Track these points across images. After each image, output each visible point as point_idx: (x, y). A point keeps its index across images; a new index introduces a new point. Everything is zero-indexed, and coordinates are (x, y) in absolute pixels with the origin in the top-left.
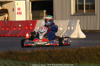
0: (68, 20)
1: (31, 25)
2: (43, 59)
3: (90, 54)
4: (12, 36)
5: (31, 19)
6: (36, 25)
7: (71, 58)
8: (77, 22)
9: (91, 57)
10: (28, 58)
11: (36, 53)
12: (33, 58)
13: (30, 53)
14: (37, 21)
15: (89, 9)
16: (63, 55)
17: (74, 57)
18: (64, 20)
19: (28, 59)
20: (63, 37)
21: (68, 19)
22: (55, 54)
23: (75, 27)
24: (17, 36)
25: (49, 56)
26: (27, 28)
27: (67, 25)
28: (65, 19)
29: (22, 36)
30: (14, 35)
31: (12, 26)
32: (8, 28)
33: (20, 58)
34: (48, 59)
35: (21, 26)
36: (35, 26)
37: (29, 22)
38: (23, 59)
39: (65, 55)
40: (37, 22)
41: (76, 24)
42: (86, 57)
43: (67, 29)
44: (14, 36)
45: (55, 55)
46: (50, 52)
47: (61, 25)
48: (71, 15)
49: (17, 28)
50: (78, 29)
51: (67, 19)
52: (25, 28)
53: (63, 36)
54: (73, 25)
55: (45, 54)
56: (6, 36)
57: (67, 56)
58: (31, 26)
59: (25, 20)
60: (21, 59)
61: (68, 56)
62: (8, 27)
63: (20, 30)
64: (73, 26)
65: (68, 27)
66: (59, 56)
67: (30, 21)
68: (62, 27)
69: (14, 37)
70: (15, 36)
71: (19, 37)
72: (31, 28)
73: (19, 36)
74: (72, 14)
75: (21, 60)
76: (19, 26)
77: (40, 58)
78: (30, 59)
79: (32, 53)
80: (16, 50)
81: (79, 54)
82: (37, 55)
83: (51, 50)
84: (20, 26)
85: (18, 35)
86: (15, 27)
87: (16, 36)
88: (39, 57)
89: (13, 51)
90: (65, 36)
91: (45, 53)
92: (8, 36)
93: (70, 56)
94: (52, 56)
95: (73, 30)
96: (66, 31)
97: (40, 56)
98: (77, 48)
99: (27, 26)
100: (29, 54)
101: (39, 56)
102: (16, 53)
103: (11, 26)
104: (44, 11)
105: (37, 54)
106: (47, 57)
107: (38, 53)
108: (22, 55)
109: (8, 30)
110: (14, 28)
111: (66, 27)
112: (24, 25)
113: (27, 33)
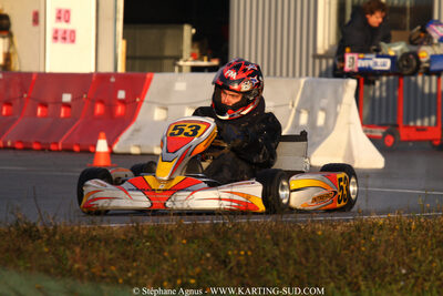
0: (303, 81)
1: (121, 95)
2: (187, 269)
3: (410, 251)
4: (27, 149)
5: (121, 69)
6: (146, 99)
7: (322, 269)
8: (344, 91)
9: (416, 266)
10: (111, 262)
11: (149, 238)
12: (134, 261)
13: (123, 237)
14: (148, 76)
15: (404, 29)
16: (281, 252)
17: (334, 262)
18: (281, 75)
19: (113, 268)
21: (300, 75)
22: (242, 245)
23: (332, 116)
24: (53, 147)
25: (213, 255)
26: (99, 109)
27: (296, 105)
28: (288, 75)
29: (76, 149)
30: (38, 143)
31: (28, 98)
32: (10, 108)
33: (75, 261)
34: (210, 268)
35: (73, 100)
36: (142, 101)
37: (113, 80)
38: (89, 264)
39: (293, 253)
40: (151, 79)
41: (338, 101)
42: (393, 266)
43: (296, 125)
44: (35, 146)
45: (242, 253)
46: (218, 234)
48: (316, 56)
49: (50, 106)
50: (349, 123)
51: (294, 75)
52: (93, 108)
54: (324, 102)
55: (194, 246)
57: (304, 261)
58: (122, 101)
59: (93, 70)
60: (76, 266)
61: (307, 259)
62: (8, 104)
63: (65, 117)
64: (323, 109)
65: (298, 112)
66: (264, 256)
67: (116, 74)
69: (37, 150)
70: (43, 150)
71: (58, 151)
72: (120, 110)
73: (60, 147)
74: (320, 51)
75: (78, 269)
76: (61, 97)
77: (173, 266)
78: (121, 269)
79: (131, 235)
80: (53, 218)
81: (359, 249)
82: (157, 245)
83: (224, 224)
84: (67, 98)
85: (56, 143)
86: (44, 105)
87: (45, 149)
88: (165, 259)
89: (39, 226)
91: (196, 237)
92: (6, 148)
93: (318, 257)
94: (227, 256)
95: (321, 128)
97: (170, 252)
98: (348, 221)
99: (102, 102)
100: (116, 242)
101: (166, 254)
102: (55, 233)
103: (22, 97)
104: (182, 30)
105: (156, 241)
106: (202, 262)
107: (159, 239)
108: (82, 248)
109: (8, 115)
110: (39, 110)
111: (290, 111)
112: (85, 96)
113: (102, 135)
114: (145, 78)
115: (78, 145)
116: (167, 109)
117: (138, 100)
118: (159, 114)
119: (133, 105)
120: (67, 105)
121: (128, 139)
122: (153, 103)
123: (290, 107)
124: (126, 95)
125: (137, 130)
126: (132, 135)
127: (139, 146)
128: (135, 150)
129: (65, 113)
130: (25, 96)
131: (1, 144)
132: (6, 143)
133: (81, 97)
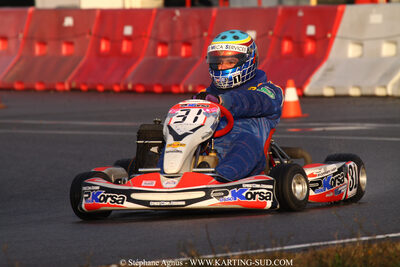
1: (311, 30)
6: (340, 33)
14: (339, 9)
26: (287, 46)
31: (209, 36)
32: (188, 48)
35: (258, 37)
36: (334, 37)
37: (300, 14)
40: (342, 13)
52: (280, 47)
56: (180, 94)
58: (312, 38)
62: (187, 43)
67: (307, 8)
72: (310, 47)
99: (289, 38)
103: (201, 36)
109: (187, 56)
112: (271, 33)
113: (291, 82)
114: (336, 11)
116: (361, 45)
117: (329, 35)
118: (353, 51)
119: (324, 42)
121: (321, 80)
122: (347, 38)
124: (317, 30)
125: (330, 70)
126: (324, 75)
127: (333, 88)
128: (328, 92)
130: (206, 34)
131: (182, 89)
132: (186, 88)
133: (267, 34)
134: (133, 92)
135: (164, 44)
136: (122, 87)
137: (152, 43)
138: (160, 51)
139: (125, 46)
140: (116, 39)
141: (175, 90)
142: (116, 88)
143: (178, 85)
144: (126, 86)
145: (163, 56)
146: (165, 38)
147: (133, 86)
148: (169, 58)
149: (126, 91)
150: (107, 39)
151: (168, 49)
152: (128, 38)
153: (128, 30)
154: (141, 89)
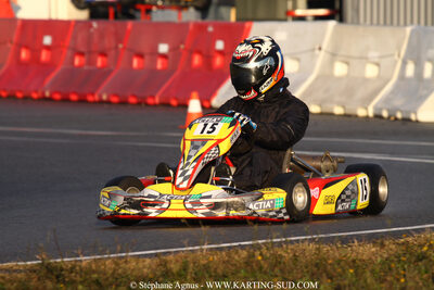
0: (409, 29)
1: (220, 45)
4: (123, 103)
14: (247, 25)
20: (378, 113)
24: (150, 101)
26: (197, 60)
27: (403, 53)
29: (174, 102)
30: (134, 96)
31: (124, 48)
32: (105, 59)
35: (170, 50)
37: (211, 29)
40: (249, 30)
43: (402, 77)
44: (133, 100)
47: (373, 55)
49: (147, 58)
52: (190, 60)
53: (381, 109)
54: (431, 53)
56: (95, 102)
58: (220, 52)
62: (103, 54)
63: (162, 69)
64: (430, 60)
65: (404, 63)
67: (215, 23)
68: (378, 64)
69: (132, 104)
70: (139, 103)
71: (155, 105)
72: (218, 61)
73: (157, 100)
76: (157, 48)
84: (163, 48)
85: (153, 97)
86: (140, 56)
87: (142, 103)
90: (388, 110)
92: (101, 102)
95: (428, 81)
96: (397, 87)
99: (199, 52)
103: (117, 47)
109: (103, 66)
110: (135, 62)
111: (396, 62)
112: (182, 47)
113: (194, 94)
114: (243, 27)
115: (176, 99)
120: (164, 56)
121: (227, 92)
123: (396, 57)
124: (226, 45)
129: (163, 64)
130: (121, 46)
131: (97, 98)
132: (100, 96)
133: (178, 48)
134: (50, 99)
135: (81, 54)
136: (40, 95)
137: (69, 53)
138: (77, 61)
139: (44, 55)
140: (36, 48)
141: (90, 98)
142: (35, 96)
143: (93, 94)
144: (43, 93)
145: (80, 66)
146: (82, 49)
147: (52, 94)
148: (86, 68)
149: (44, 99)
150: (27, 47)
151: (84, 59)
152: (48, 48)
153: (47, 40)
154: (57, 97)
